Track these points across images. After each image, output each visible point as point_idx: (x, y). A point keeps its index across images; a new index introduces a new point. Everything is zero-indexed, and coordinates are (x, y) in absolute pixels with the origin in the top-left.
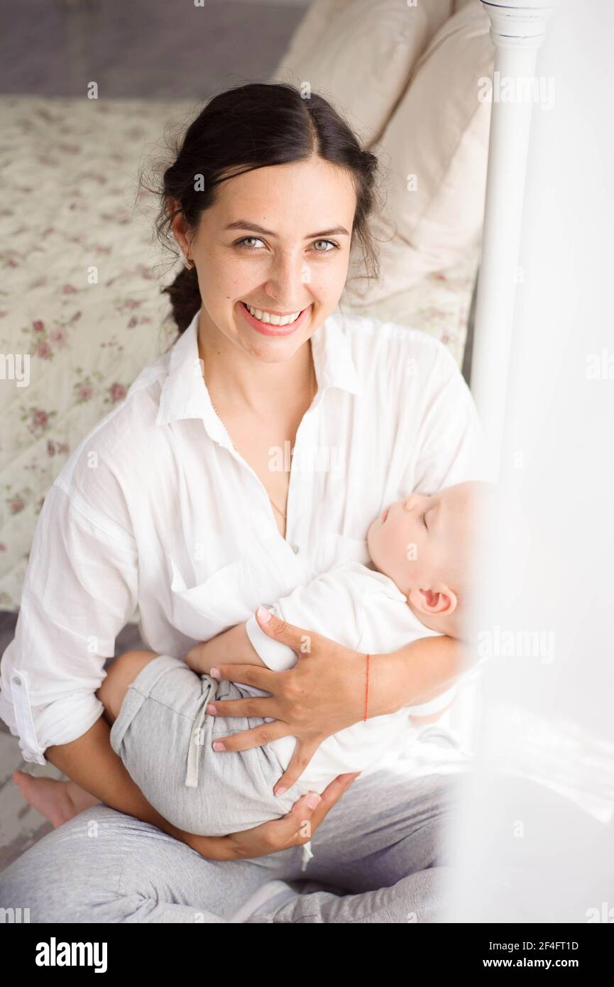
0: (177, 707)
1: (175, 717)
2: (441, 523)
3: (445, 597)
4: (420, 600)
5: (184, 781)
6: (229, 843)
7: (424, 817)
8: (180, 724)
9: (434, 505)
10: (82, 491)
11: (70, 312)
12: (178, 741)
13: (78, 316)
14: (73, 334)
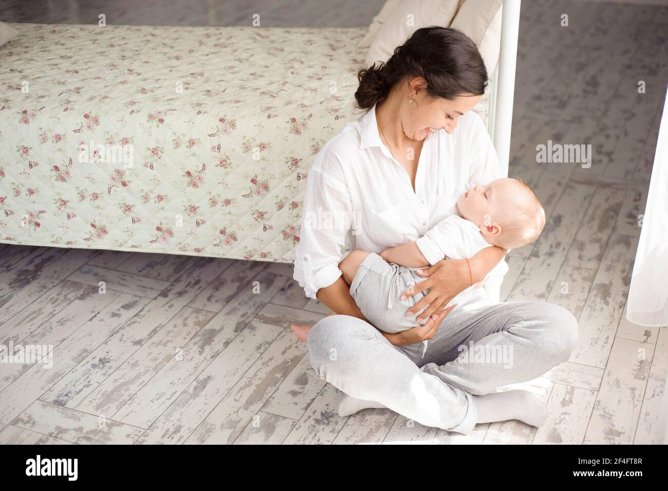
0: (384, 275)
1: (383, 278)
2: (494, 196)
3: (495, 227)
4: (485, 230)
5: (387, 306)
6: (398, 336)
7: (481, 320)
8: (385, 282)
9: (489, 189)
10: (327, 170)
11: (307, 114)
12: (384, 289)
13: (311, 116)
14: (310, 123)
